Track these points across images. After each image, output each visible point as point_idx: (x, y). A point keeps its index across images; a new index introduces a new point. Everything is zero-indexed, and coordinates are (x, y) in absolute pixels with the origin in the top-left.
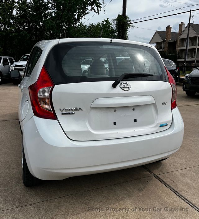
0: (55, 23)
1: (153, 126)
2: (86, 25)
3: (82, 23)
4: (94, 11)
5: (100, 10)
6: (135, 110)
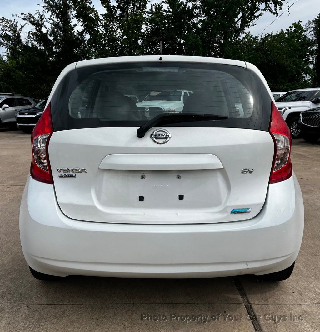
0: (201, 38)
1: (217, 209)
2: (257, 37)
3: (251, 34)
4: (270, 11)
5: (281, 9)
6: (181, 177)
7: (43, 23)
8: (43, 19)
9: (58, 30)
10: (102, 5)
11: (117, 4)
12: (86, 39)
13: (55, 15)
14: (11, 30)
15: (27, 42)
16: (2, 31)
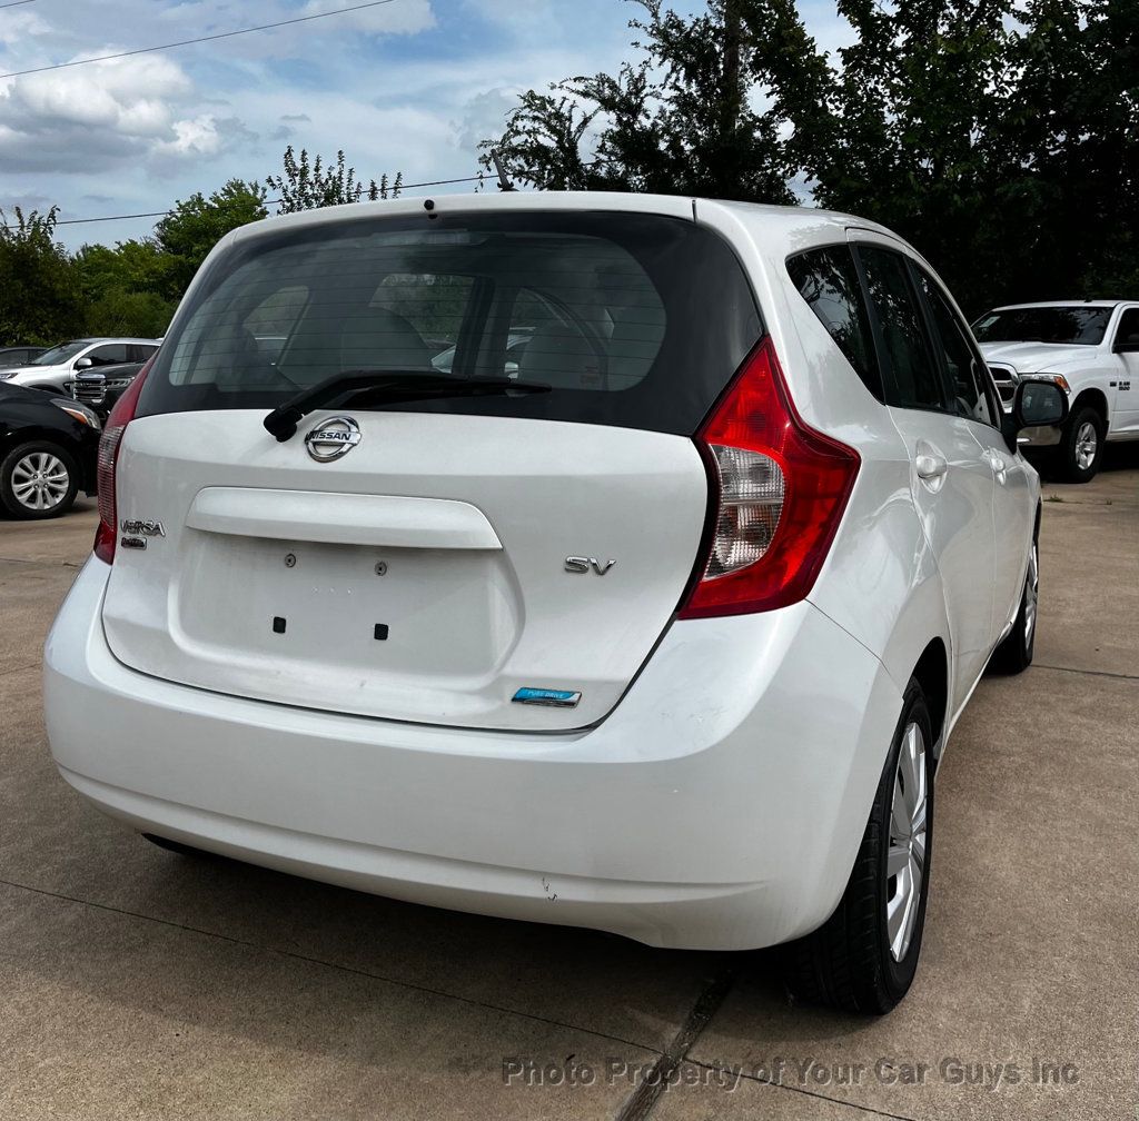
6: (389, 569)
7: (642, 101)
8: (644, 87)
9: (690, 119)
10: (849, 18)
11: (897, 9)
12: (780, 139)
13: (683, 72)
14: (552, 129)
15: (597, 164)
16: (525, 137)
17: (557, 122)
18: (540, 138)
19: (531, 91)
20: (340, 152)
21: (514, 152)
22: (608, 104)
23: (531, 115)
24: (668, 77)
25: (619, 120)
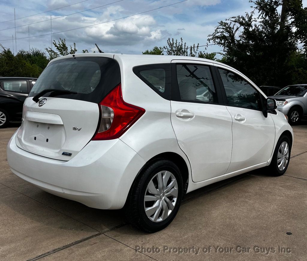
6: (50, 128)
7: (251, 23)
8: (252, 19)
13: (264, 14)
16: (220, 33)
17: (229, 29)
18: (224, 34)
19: (222, 21)
20: (181, 38)
21: (218, 37)
22: (242, 24)
23: (222, 28)
24: (260, 15)
25: (245, 28)
